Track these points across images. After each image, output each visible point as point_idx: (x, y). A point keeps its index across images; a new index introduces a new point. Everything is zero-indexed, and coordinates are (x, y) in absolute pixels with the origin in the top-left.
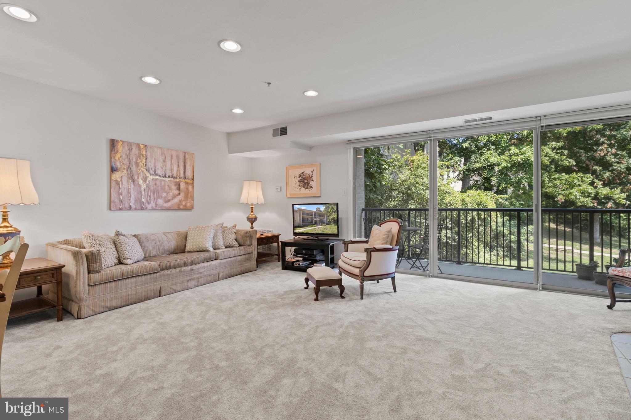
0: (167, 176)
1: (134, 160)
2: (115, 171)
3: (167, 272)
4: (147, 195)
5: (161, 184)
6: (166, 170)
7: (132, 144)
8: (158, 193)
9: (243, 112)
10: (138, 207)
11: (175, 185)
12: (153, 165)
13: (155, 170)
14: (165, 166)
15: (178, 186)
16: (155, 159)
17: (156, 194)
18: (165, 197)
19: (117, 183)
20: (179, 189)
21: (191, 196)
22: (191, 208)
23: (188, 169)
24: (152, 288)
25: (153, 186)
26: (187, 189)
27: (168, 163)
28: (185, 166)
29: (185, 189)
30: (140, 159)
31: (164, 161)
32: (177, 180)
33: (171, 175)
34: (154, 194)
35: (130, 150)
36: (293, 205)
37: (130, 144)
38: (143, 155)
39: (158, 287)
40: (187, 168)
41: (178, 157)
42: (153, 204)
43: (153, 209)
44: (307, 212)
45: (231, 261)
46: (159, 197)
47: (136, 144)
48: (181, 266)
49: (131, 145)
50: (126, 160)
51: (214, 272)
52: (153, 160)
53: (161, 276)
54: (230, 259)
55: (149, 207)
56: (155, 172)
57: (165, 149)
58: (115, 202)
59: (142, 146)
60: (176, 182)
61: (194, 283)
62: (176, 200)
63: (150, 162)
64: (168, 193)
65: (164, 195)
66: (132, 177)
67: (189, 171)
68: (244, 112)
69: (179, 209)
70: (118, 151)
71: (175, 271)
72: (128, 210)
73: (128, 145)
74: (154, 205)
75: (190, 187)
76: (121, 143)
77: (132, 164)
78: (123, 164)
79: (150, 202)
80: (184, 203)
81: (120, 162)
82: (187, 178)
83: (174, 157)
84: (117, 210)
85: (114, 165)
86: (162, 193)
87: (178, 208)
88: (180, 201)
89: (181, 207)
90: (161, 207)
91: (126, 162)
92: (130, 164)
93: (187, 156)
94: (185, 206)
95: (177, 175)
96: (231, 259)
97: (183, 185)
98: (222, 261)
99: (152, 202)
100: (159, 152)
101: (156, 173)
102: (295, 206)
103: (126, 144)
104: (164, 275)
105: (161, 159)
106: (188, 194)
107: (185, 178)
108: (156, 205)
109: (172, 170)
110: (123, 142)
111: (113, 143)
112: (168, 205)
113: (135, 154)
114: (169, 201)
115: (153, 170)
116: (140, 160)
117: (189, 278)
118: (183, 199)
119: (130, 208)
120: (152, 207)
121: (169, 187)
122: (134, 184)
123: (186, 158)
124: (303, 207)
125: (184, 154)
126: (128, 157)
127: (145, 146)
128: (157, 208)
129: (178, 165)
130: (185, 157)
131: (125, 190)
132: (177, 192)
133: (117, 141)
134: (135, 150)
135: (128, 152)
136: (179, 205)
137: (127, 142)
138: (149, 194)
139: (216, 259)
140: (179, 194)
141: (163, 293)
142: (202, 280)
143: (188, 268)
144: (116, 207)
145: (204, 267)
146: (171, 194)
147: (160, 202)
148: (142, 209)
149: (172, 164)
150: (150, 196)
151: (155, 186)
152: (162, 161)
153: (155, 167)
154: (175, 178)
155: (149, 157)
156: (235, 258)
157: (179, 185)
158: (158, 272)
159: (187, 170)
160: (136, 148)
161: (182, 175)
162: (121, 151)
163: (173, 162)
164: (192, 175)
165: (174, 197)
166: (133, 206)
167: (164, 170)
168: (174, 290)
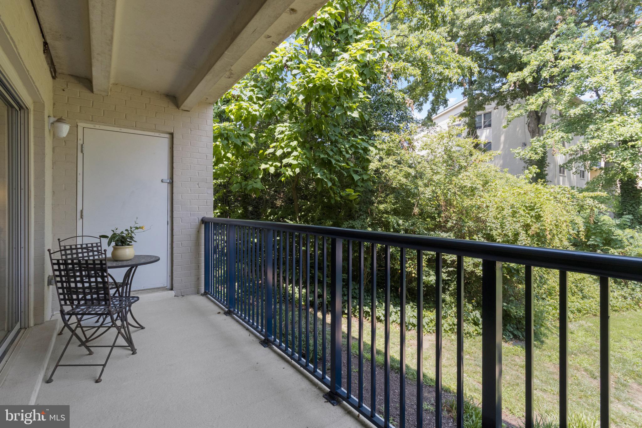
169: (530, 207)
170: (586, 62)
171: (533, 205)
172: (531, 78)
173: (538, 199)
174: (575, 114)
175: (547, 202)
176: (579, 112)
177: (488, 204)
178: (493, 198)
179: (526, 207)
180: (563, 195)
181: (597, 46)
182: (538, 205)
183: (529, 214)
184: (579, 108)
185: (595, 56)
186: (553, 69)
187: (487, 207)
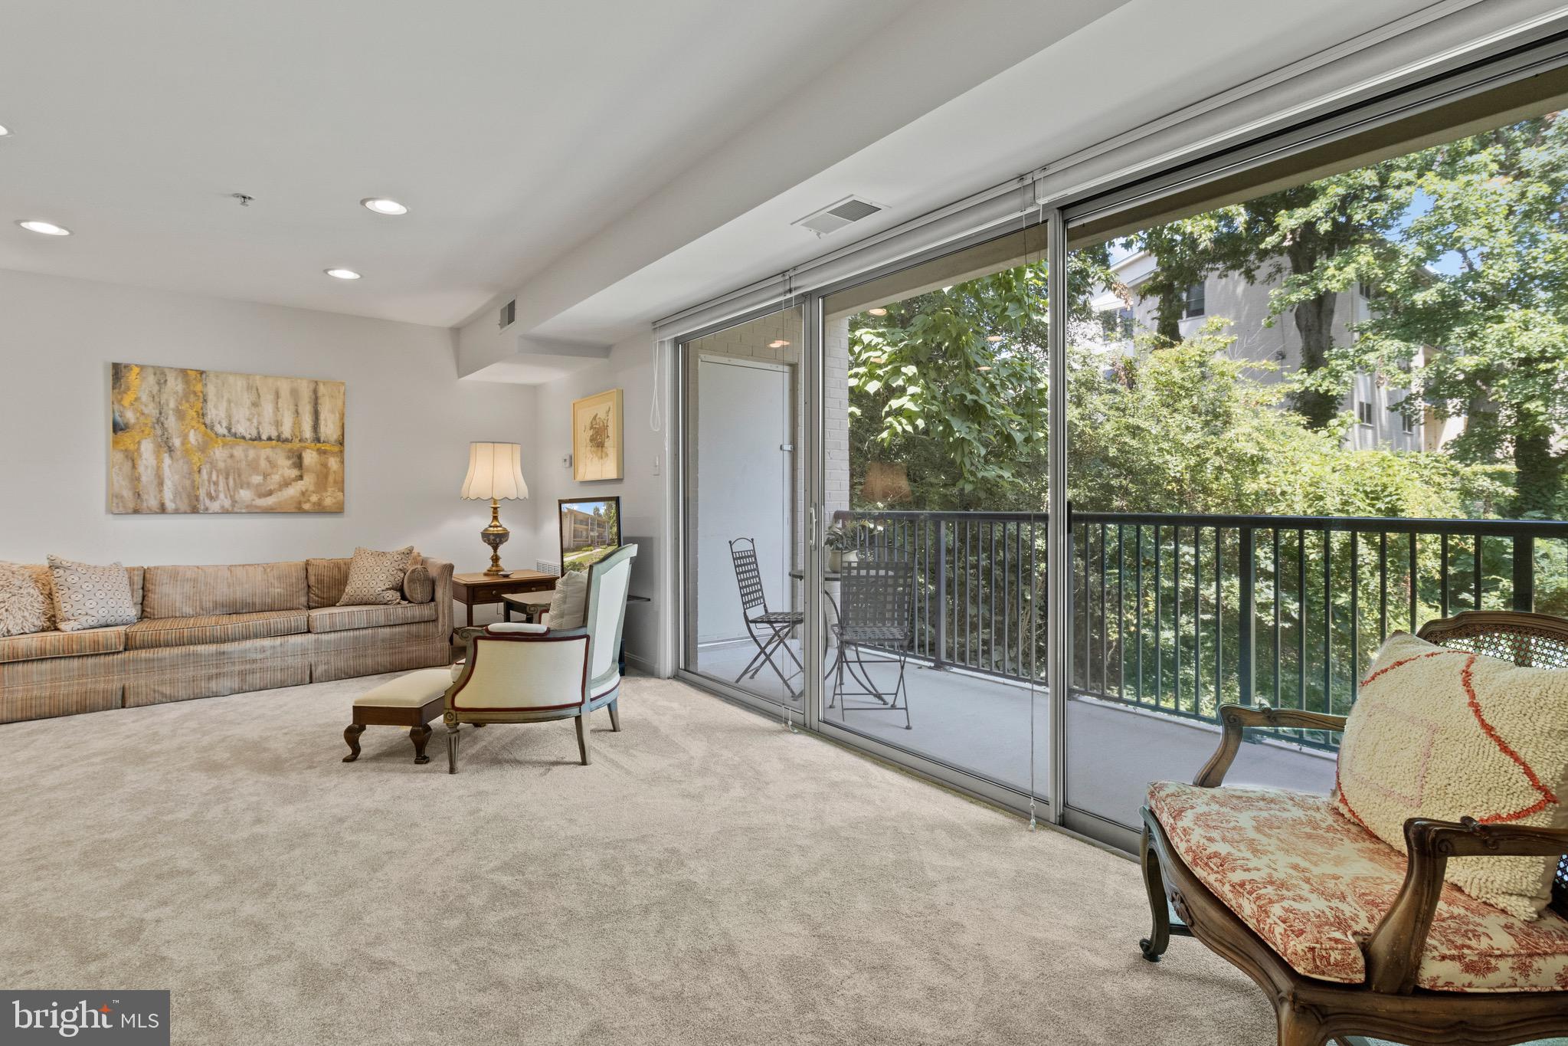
0: (264, 437)
1: (172, 405)
2: (122, 430)
3: (143, 654)
4: (209, 482)
5: (246, 456)
6: (259, 423)
7: (167, 371)
8: (239, 476)
9: (357, 276)
10: (184, 507)
11: (288, 458)
12: (222, 414)
13: (230, 424)
14: (259, 415)
15: (295, 459)
16: (229, 401)
17: (234, 479)
18: (258, 485)
19: (127, 457)
20: (299, 463)
21: (335, 482)
22: (338, 510)
23: (326, 420)
24: (101, 686)
25: (225, 461)
26: (325, 465)
27: (268, 409)
28: (316, 415)
29: (319, 466)
30: (187, 401)
31: (255, 405)
32: (296, 445)
33: (274, 434)
34: (227, 478)
35: (162, 383)
36: (561, 502)
37: (160, 373)
38: (195, 393)
39: (116, 686)
40: (322, 417)
41: (295, 393)
42: (224, 501)
43: (225, 512)
44: (581, 517)
45: (356, 638)
46: (241, 484)
47: (176, 369)
48: (191, 643)
49: (163, 373)
50: (151, 406)
51: (297, 662)
52: (225, 404)
53: (124, 663)
54: (351, 633)
55: (215, 506)
56: (229, 430)
57: (258, 377)
58: (122, 497)
59: (192, 374)
60: (290, 451)
61: (227, 683)
62: (293, 491)
63: (216, 407)
64: (265, 476)
65: (257, 479)
66: (166, 443)
67: (331, 425)
68: (362, 276)
69: (299, 511)
70: (128, 389)
71: (165, 652)
72: (156, 513)
73: (155, 374)
74: (227, 503)
75: (333, 463)
76: (136, 370)
77: (167, 415)
78: (143, 414)
79: (217, 497)
80: (314, 498)
81: (136, 410)
82: (322, 440)
83: (285, 392)
84: (127, 514)
85: (119, 419)
86: (251, 475)
87: (298, 509)
88: (303, 493)
89: (306, 506)
90: (247, 507)
91: (151, 410)
92: (160, 413)
93: (322, 389)
94: (319, 503)
95: (294, 435)
96: (357, 633)
97: (310, 457)
98: (324, 637)
99: (222, 496)
100: (240, 384)
101: (233, 430)
102: (563, 506)
103: (151, 371)
104: (135, 661)
105: (247, 399)
106: (326, 476)
107: (318, 440)
108: (234, 502)
109: (278, 424)
110: (142, 367)
111: (118, 372)
112: (269, 501)
113: (176, 393)
114: (270, 493)
115: (225, 424)
116: (187, 405)
117: (214, 671)
118: (312, 488)
119: (163, 510)
120: (222, 507)
121: (270, 462)
122: (171, 457)
123: (320, 394)
124: (575, 507)
125: (312, 386)
126: (157, 400)
127: (202, 373)
128: (236, 510)
129: (297, 412)
130: (315, 392)
131: (149, 471)
132: (295, 473)
133: (126, 366)
134: (175, 385)
135: (156, 389)
136: (300, 503)
137: (153, 367)
138: (214, 478)
139: (309, 632)
140: (301, 478)
141: (130, 700)
142: (256, 679)
143: (212, 648)
144: (124, 507)
145: (263, 650)
146: (276, 478)
147: (245, 495)
148: (194, 510)
149: (277, 409)
150: (216, 484)
151: (229, 461)
152: (248, 403)
153: (229, 417)
154: (286, 440)
155: (211, 396)
156: (370, 631)
157: (300, 457)
158: (118, 653)
159: (322, 423)
160: (176, 379)
161: (308, 433)
162: (141, 387)
163: (280, 405)
164: (340, 433)
165: (286, 484)
166: (170, 506)
167: (255, 424)
168: (164, 695)
169: (1372, 492)
170: (1450, 196)
171: (1379, 489)
172: (1329, 224)
173: (1390, 479)
174: (1425, 302)
175: (1409, 483)
176: (1433, 298)
177: (1285, 488)
178: (1293, 476)
179: (1366, 493)
180: (1434, 471)
181: (1470, 160)
182: (1391, 489)
183: (1373, 506)
184: (1432, 291)
185: (1468, 184)
186: (1376, 206)
187: (1283, 493)
